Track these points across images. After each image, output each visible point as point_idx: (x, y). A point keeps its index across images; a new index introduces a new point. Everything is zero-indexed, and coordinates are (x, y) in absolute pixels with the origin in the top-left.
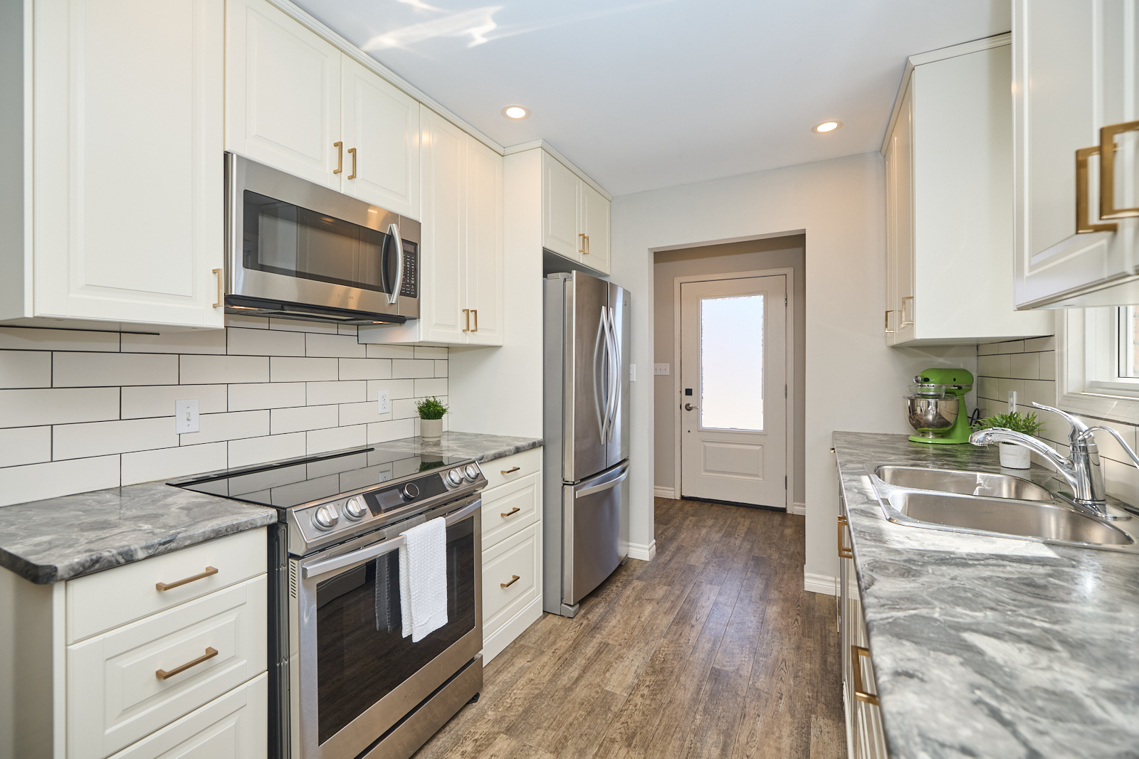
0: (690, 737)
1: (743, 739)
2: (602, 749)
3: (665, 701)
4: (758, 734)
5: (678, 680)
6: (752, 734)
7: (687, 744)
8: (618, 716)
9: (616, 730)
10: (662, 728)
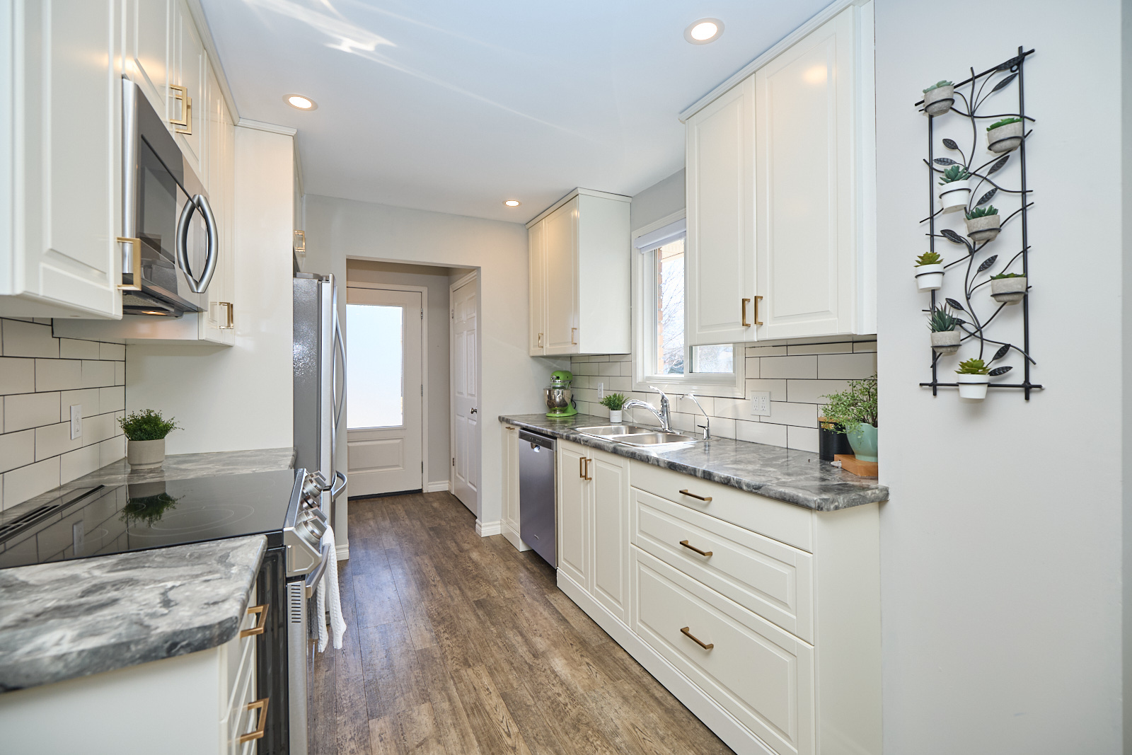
0: (498, 641)
1: (526, 624)
2: (455, 679)
3: (465, 632)
4: (530, 618)
5: (459, 618)
6: (527, 620)
7: (500, 644)
8: (444, 657)
9: (451, 665)
10: (478, 646)
